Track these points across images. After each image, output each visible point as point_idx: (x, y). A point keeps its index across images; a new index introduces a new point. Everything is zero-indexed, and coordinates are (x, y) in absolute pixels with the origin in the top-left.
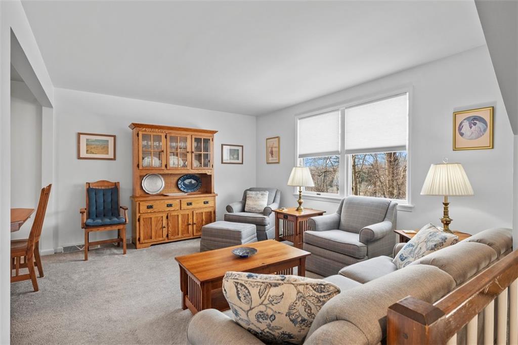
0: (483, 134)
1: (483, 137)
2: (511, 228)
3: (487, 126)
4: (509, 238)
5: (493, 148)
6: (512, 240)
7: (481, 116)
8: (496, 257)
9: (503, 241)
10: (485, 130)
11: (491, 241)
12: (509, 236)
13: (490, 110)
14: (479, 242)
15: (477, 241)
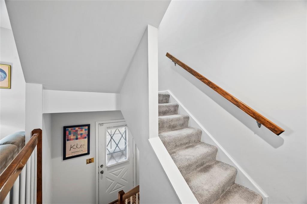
0: (4, 80)
1: (3, 81)
2: (24, 131)
3: (6, 75)
4: (23, 136)
5: (10, 88)
6: (25, 137)
7: (2, 69)
8: (17, 149)
9: (20, 139)
10: (5, 78)
11: (13, 141)
12: (23, 135)
13: (9, 67)
14: (5, 144)
15: (4, 144)
